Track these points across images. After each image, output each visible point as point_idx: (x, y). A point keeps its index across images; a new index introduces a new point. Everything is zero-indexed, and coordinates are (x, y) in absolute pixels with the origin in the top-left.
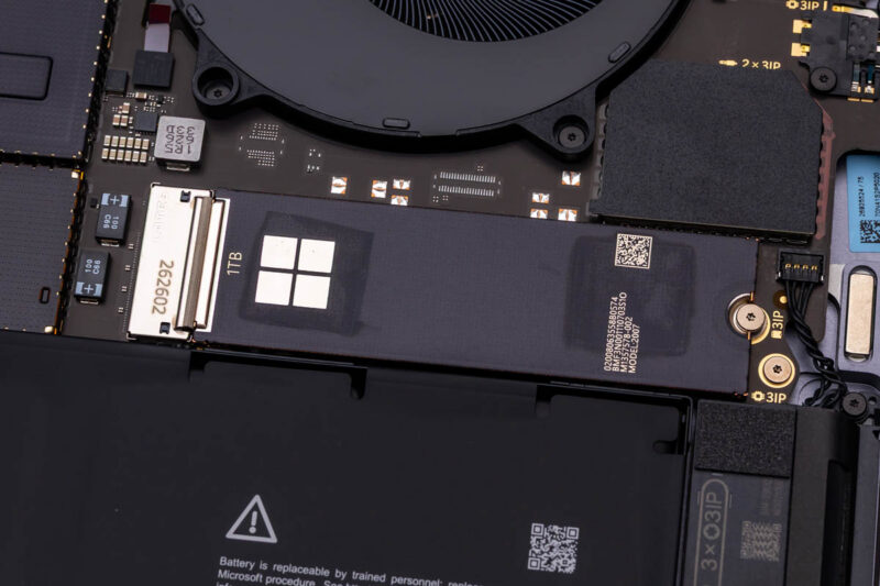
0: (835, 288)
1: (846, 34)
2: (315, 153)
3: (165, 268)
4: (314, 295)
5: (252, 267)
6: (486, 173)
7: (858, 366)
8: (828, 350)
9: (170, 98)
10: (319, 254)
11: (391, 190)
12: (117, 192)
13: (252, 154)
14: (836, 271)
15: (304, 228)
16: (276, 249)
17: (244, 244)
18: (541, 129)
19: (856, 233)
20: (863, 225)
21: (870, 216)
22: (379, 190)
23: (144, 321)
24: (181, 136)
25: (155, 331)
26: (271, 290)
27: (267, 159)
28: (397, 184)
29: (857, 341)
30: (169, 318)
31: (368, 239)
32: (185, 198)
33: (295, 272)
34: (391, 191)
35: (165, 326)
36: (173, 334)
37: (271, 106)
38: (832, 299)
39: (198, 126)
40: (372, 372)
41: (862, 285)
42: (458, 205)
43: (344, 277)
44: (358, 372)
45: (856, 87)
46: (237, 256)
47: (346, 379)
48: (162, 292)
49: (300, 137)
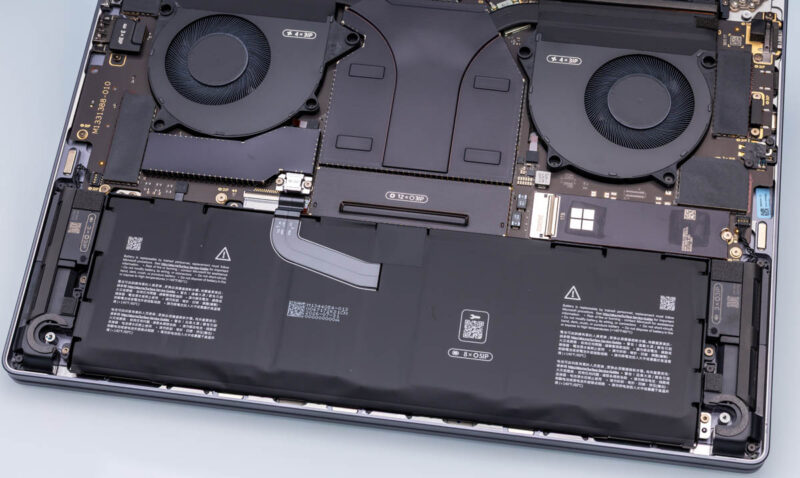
0: (754, 228)
1: (756, 149)
2: (586, 184)
3: (540, 217)
4: (589, 226)
5: (568, 217)
6: (642, 190)
7: (761, 252)
8: (751, 246)
9: (538, 166)
10: (590, 214)
11: (610, 194)
12: (523, 194)
13: (566, 183)
14: (754, 223)
15: (585, 206)
16: (576, 212)
17: (566, 210)
18: (660, 177)
19: (759, 213)
20: (762, 210)
21: (764, 207)
22: (607, 195)
23: (535, 233)
24: (543, 177)
25: (538, 237)
26: (574, 225)
27: (570, 185)
28: (613, 194)
29: (761, 243)
30: (543, 232)
31: (605, 209)
32: (546, 196)
33: (582, 219)
34: (611, 196)
35: (541, 235)
36: (544, 238)
37: (572, 169)
38: (753, 232)
39: (549, 174)
40: (609, 250)
41: (762, 227)
42: (632, 200)
43: (599, 221)
44: (604, 250)
45: (759, 166)
46: (563, 214)
47: (600, 252)
48: (539, 225)
49: (580, 179)
